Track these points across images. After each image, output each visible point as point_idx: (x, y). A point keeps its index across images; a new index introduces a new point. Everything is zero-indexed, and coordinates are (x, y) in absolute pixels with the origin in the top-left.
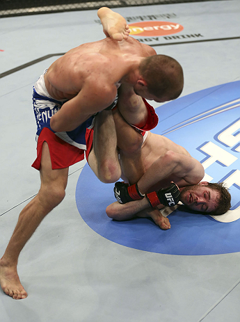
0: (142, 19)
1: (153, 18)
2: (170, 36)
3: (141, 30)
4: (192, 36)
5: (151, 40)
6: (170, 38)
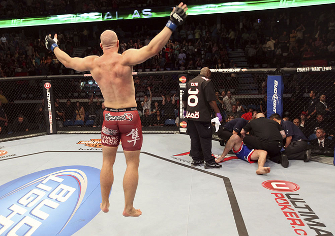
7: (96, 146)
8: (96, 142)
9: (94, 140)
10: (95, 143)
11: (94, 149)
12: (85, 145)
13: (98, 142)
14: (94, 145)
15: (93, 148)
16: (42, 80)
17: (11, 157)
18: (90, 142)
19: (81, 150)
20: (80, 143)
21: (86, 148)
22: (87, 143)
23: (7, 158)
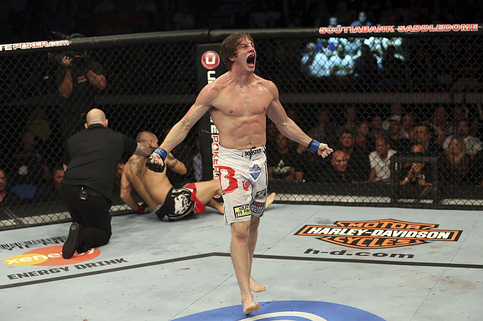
0: (45, 244)
1: (59, 241)
2: (83, 263)
3: (45, 258)
4: (113, 262)
5: (59, 271)
6: (84, 267)
7: (354, 243)
8: (352, 231)
9: (346, 225)
10: (349, 233)
11: (352, 252)
12: (322, 237)
13: (360, 232)
14: (351, 240)
15: (349, 250)
16: (193, 43)
17: (113, 266)
18: (336, 231)
19: (311, 255)
20: (304, 231)
21: (325, 248)
22: (326, 231)
23: (100, 268)
